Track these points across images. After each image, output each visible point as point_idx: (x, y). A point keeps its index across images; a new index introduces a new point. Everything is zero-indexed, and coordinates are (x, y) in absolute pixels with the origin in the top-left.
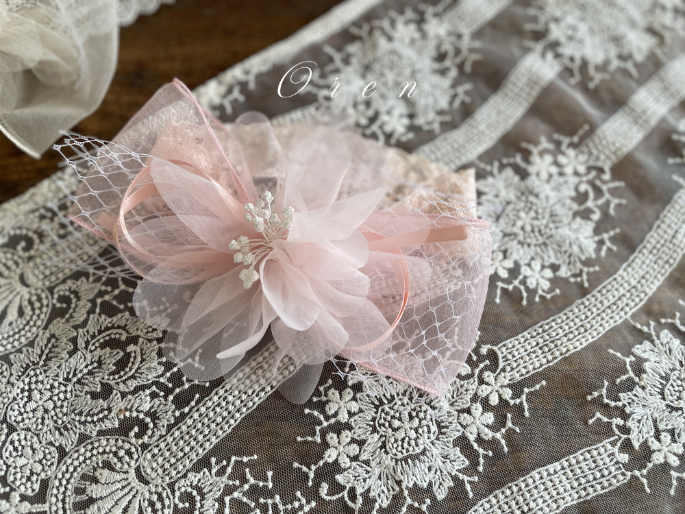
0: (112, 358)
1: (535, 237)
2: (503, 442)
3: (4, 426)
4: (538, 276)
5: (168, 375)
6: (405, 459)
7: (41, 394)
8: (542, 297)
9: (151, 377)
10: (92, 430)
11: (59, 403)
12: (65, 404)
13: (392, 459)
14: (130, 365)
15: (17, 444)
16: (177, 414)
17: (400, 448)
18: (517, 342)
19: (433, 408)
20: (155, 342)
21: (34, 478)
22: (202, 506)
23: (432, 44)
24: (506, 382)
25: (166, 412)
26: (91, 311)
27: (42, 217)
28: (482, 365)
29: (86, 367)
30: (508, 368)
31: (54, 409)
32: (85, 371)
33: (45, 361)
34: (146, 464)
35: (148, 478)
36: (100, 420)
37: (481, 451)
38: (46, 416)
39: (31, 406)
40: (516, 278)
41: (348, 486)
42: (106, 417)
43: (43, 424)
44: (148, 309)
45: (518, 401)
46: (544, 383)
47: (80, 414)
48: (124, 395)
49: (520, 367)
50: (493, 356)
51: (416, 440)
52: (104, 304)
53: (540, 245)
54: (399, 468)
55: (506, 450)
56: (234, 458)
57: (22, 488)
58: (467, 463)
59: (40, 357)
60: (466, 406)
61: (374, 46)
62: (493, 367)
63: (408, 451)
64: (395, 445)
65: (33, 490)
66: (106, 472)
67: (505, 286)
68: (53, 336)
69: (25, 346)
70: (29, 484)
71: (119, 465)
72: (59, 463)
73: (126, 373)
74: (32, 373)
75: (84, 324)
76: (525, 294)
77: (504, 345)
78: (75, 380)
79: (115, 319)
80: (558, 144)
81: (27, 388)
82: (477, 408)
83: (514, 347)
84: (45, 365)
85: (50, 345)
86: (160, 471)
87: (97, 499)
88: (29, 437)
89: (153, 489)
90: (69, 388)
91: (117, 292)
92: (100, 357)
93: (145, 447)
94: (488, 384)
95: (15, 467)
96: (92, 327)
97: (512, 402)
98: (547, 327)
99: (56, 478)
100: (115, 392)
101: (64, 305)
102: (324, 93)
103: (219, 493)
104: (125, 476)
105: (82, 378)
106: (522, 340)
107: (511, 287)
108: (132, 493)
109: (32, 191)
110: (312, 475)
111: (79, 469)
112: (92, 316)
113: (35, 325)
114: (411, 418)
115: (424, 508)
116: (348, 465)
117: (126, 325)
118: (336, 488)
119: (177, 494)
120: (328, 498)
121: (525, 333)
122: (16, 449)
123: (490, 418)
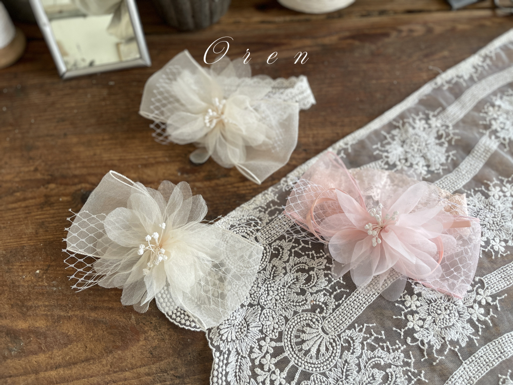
0: (303, 277)
1: (495, 226)
2: (489, 321)
3: (259, 306)
4: (499, 245)
5: (330, 285)
6: (446, 328)
7: (273, 292)
8: (501, 255)
9: (323, 286)
10: (300, 309)
11: (282, 297)
12: (285, 297)
13: (439, 328)
14: (312, 280)
15: (266, 315)
16: (337, 303)
17: (442, 323)
18: (492, 276)
19: (456, 305)
20: (322, 270)
21: (275, 331)
22: (354, 345)
23: (435, 131)
24: (489, 294)
25: (331, 303)
26: (290, 255)
27: (260, 211)
28: (477, 286)
29: (291, 280)
30: (490, 288)
31: (280, 299)
32: (291, 282)
33: (273, 277)
34: (326, 325)
35: (328, 332)
36: (302, 305)
37: (480, 325)
38: (277, 302)
39: (269, 298)
40: (489, 246)
41: (420, 339)
42: (305, 303)
43: (276, 306)
44: (315, 255)
45: (495, 303)
46: (506, 295)
47: (293, 301)
48: (312, 294)
49: (495, 287)
50: (481, 282)
51: (449, 319)
52: (295, 252)
53: (498, 230)
54: (443, 332)
55: (491, 325)
56: (365, 325)
57: (271, 335)
58: (474, 330)
59: (270, 275)
60: (471, 305)
61: (406, 131)
62: (483, 287)
63: (446, 324)
64: (440, 321)
65: (276, 336)
66: (308, 328)
67: (484, 249)
68: (274, 266)
69: (262, 270)
70: (273, 333)
71: (314, 325)
72: (286, 324)
73: (311, 284)
74: (268, 283)
75: (288, 261)
76: (493, 254)
77: (486, 277)
78: (287, 286)
79: (301, 259)
80: (502, 181)
81: (266, 289)
82: (476, 306)
83: (491, 278)
84: (273, 279)
85: (273, 270)
86: (333, 329)
87: (306, 341)
88: (271, 312)
89: (331, 337)
90: (285, 290)
91: (300, 247)
92: (297, 276)
93: (324, 318)
94: (480, 295)
95: (266, 326)
96: (291, 262)
97: (492, 304)
98: (505, 269)
99: (285, 330)
100: (307, 292)
101: (277, 252)
102: (385, 154)
103: (361, 340)
104: (317, 331)
105: (290, 286)
106: (494, 275)
107: (486, 250)
108: (322, 338)
109: (254, 199)
110: (402, 334)
111: (295, 327)
112: (291, 257)
113: (265, 261)
114: (446, 309)
115: (456, 350)
116: (419, 329)
117: (306, 262)
118: (414, 340)
119: (342, 339)
120: (411, 344)
121: (495, 272)
122: (266, 317)
123: (482, 310)
